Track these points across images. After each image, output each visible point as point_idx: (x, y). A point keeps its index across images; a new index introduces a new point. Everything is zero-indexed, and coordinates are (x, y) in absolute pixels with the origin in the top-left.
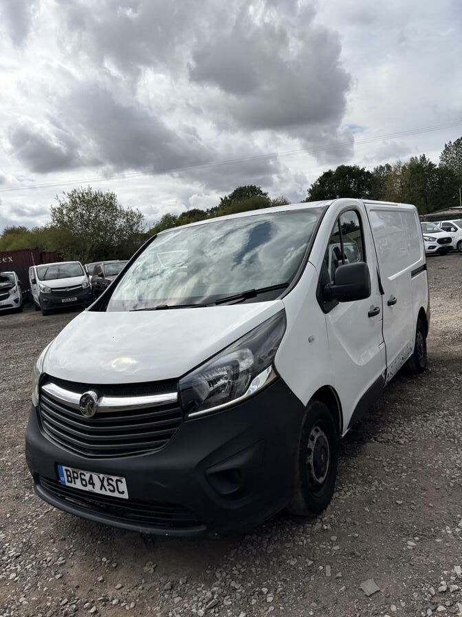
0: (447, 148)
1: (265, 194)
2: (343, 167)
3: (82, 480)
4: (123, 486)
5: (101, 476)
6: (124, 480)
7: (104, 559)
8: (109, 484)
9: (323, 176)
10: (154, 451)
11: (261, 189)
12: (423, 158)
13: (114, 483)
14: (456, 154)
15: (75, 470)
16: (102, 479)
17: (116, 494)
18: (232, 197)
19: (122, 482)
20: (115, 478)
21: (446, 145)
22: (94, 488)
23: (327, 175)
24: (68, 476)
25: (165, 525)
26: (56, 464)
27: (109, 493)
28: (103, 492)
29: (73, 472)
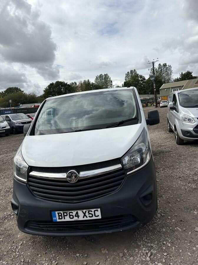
0: (97, 78)
1: (23, 91)
2: (58, 81)
3: (70, 216)
4: (99, 213)
5: (84, 211)
6: (99, 210)
7: (78, 255)
8: (89, 214)
9: (50, 85)
10: (113, 193)
11: (21, 89)
12: (88, 81)
13: (93, 213)
14: (100, 80)
15: (65, 212)
16: (84, 212)
17: (94, 218)
18: (6, 92)
19: (98, 211)
20: (93, 210)
21: (96, 76)
22: (78, 218)
23: (52, 85)
24: (59, 216)
25: (118, 227)
26: (51, 211)
27: (89, 218)
28: (85, 219)
29: (64, 213)
